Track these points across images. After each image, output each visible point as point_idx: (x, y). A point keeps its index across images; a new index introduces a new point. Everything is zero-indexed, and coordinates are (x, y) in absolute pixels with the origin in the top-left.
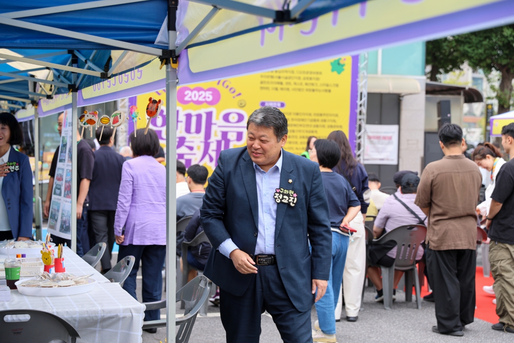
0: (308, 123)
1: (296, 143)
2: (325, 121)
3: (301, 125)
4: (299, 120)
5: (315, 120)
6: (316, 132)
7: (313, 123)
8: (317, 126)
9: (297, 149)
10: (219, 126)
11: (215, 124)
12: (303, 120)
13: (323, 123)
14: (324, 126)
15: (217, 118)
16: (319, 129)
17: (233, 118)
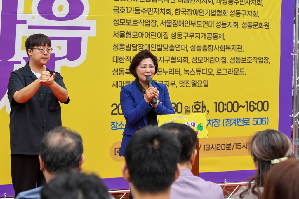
0: (207, 18)
1: (185, 60)
2: (238, 13)
3: (193, 24)
4: (190, 12)
5: (219, 13)
6: (222, 36)
7: (217, 19)
8: (224, 25)
9: (186, 72)
10: (30, 27)
11: (24, 22)
12: (197, 12)
13: (235, 19)
14: (236, 25)
15: (27, 10)
16: (227, 31)
17: (61, 8)
